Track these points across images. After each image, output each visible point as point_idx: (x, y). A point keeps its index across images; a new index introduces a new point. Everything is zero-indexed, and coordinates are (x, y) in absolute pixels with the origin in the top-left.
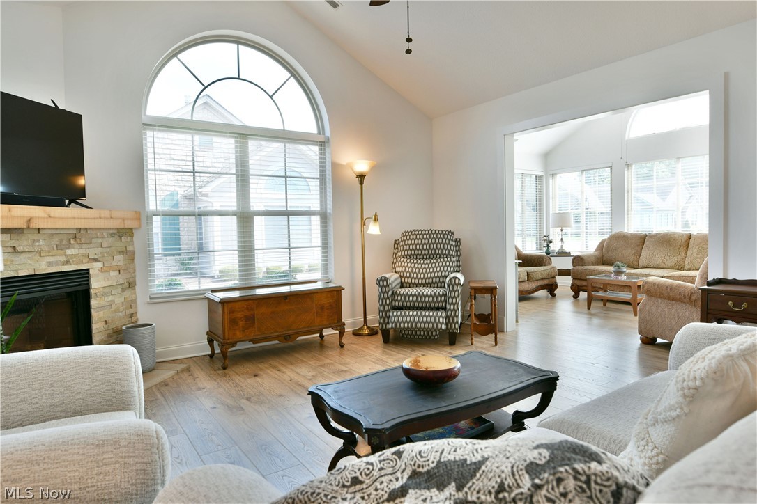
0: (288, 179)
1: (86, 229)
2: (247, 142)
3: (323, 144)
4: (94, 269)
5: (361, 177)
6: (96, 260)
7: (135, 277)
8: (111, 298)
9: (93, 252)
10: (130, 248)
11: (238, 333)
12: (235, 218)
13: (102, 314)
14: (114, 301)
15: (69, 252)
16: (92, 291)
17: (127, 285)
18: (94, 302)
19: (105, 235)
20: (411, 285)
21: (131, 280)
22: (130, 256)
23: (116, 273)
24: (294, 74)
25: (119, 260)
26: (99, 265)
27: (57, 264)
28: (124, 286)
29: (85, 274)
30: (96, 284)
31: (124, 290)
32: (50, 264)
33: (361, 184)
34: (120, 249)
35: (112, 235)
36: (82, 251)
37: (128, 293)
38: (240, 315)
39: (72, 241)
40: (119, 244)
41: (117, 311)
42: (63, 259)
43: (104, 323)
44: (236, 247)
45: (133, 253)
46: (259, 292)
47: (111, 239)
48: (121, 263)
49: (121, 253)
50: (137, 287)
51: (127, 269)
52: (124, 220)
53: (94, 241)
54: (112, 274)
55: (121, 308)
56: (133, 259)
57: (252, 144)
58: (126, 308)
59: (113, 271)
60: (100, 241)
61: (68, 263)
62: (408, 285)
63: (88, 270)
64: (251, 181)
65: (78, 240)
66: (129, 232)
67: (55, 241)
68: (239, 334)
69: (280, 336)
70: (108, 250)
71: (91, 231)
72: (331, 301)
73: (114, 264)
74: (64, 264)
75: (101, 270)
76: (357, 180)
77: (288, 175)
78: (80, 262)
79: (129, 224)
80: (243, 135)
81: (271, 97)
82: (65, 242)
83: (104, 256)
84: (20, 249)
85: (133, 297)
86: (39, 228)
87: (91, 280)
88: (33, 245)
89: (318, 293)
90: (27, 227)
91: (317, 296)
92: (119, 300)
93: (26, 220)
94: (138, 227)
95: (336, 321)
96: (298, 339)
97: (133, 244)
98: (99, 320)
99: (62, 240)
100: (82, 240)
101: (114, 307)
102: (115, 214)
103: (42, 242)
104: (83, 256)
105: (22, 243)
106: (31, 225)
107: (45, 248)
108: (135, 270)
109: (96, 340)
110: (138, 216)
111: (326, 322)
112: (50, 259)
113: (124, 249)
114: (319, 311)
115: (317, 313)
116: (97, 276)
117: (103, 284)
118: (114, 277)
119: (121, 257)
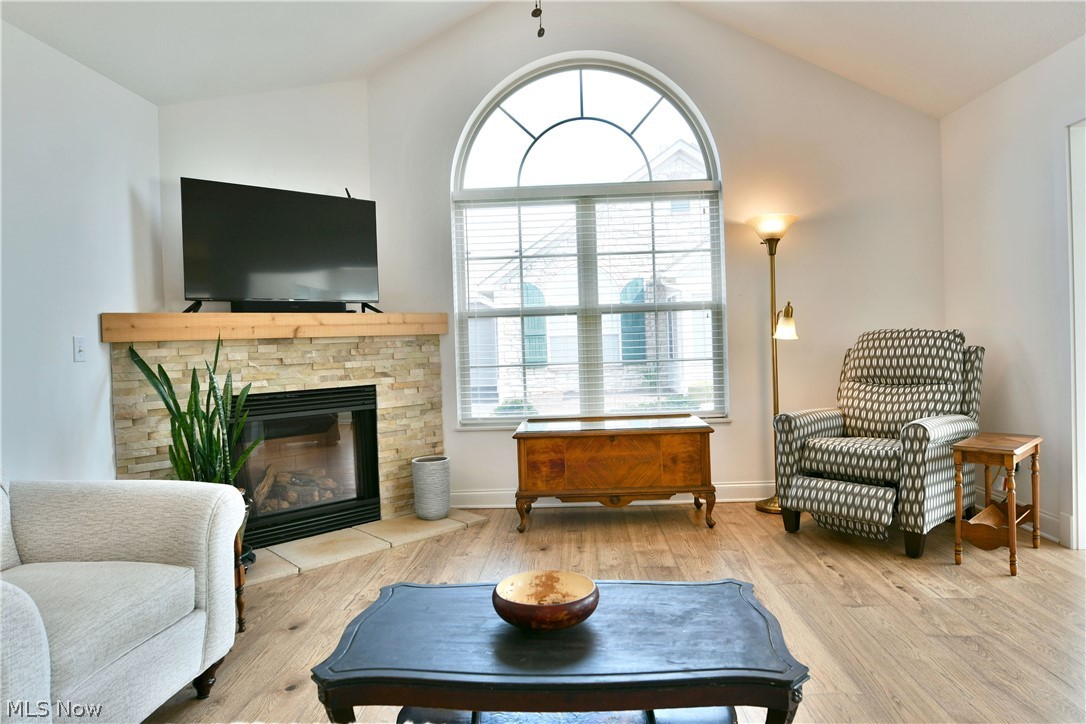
0: (656, 255)
1: (371, 337)
2: (594, 207)
3: (714, 195)
4: (383, 386)
5: (772, 242)
6: (385, 375)
7: (440, 396)
8: (404, 421)
9: (381, 365)
10: (434, 360)
11: (540, 483)
12: (575, 317)
13: (391, 440)
14: (408, 426)
15: (348, 365)
16: (379, 412)
17: (429, 406)
18: (381, 426)
19: (398, 344)
20: (869, 434)
21: (436, 400)
22: (435, 371)
23: (413, 391)
24: (666, 93)
25: (418, 374)
26: (390, 380)
27: (332, 378)
28: (424, 407)
29: (370, 392)
30: (383, 404)
31: (423, 412)
32: (324, 379)
33: (772, 253)
34: (419, 361)
35: (409, 344)
36: (366, 364)
37: (429, 417)
38: (543, 457)
39: (353, 352)
40: (418, 355)
41: (414, 437)
42: (341, 372)
43: (394, 452)
44: (577, 359)
45: (439, 366)
46: (609, 425)
47: (407, 349)
48: (421, 378)
49: (420, 366)
50: (444, 410)
51: (427, 387)
52: (422, 324)
53: (382, 351)
54: (407, 391)
55: (419, 435)
56: (438, 374)
57: (601, 208)
58: (427, 435)
59: (408, 388)
60: (391, 351)
61: (346, 377)
62: (862, 433)
63: (374, 386)
64: (599, 263)
65: (361, 351)
66: (434, 339)
67: (332, 351)
68: (541, 486)
69: (607, 496)
70: (403, 362)
71: (378, 339)
72: (690, 449)
73: (410, 379)
74: (341, 378)
75: (392, 387)
76: (765, 247)
77: (657, 249)
78: (363, 376)
79: (429, 330)
80: (586, 198)
81: (630, 135)
82: (344, 353)
83: (395, 370)
84: (287, 361)
85: (438, 422)
86: (311, 338)
87: (379, 399)
88: (303, 356)
89: (666, 434)
90: (295, 337)
91: (665, 440)
92: (416, 425)
93: (292, 329)
94: (446, 333)
95: (700, 484)
96: (634, 503)
97: (439, 355)
98: (388, 448)
99: (340, 351)
100: (367, 351)
101: (409, 433)
102: (409, 318)
103: (314, 354)
104: (367, 369)
105: (292, 355)
106: (299, 335)
107: (319, 360)
108: (441, 388)
109: (383, 471)
110: (444, 319)
111: (680, 483)
112: (324, 373)
113: (425, 361)
114: (669, 463)
115: (665, 466)
116: (387, 394)
117: (393, 403)
118: (410, 396)
119: (421, 371)
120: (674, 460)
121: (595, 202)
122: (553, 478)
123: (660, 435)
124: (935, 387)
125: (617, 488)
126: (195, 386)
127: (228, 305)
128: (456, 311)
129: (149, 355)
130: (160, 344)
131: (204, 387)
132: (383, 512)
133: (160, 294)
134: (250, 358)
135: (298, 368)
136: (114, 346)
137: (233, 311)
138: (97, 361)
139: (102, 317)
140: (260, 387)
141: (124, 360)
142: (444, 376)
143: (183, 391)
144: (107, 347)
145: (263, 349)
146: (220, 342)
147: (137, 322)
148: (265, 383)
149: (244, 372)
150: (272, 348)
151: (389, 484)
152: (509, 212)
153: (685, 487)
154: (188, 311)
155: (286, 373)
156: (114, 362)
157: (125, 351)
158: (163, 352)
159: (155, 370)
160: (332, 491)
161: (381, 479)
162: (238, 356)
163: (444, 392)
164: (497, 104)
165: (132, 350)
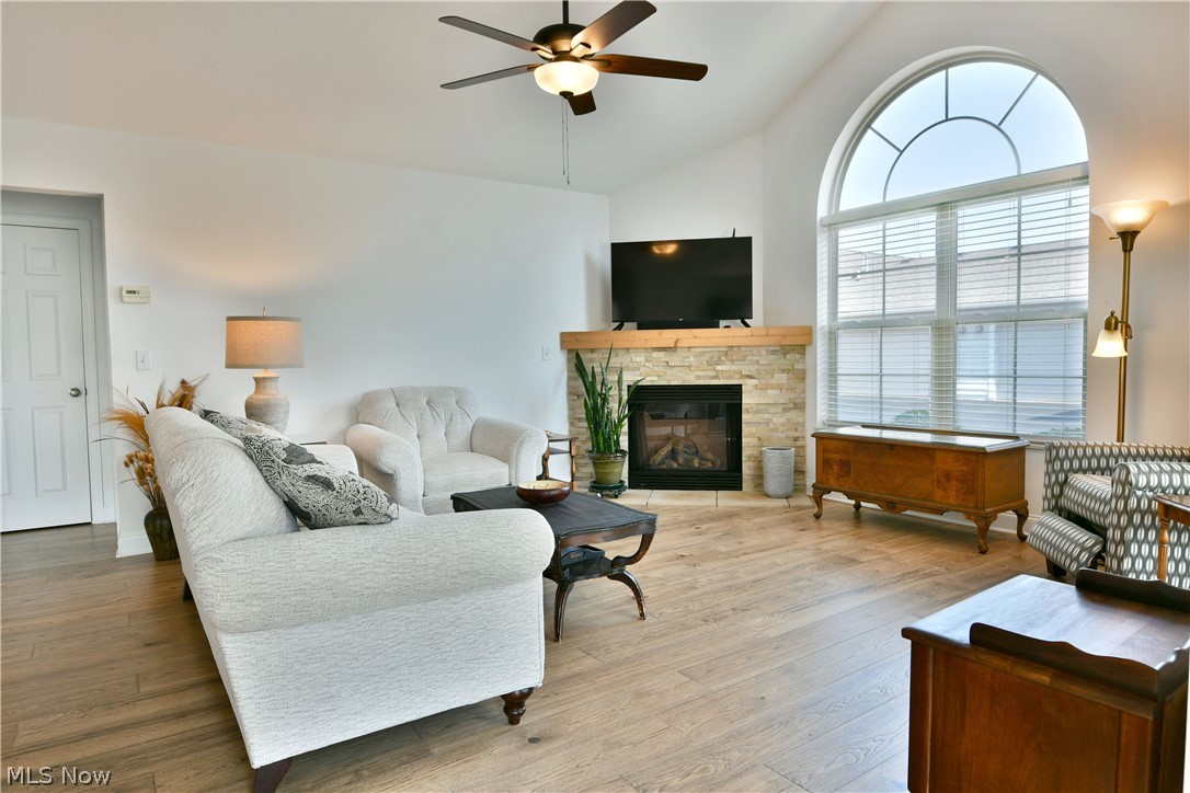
0: (1022, 258)
1: (739, 347)
2: (956, 212)
4: (748, 387)
5: (1128, 235)
6: (750, 377)
7: (804, 398)
8: (766, 416)
9: (746, 370)
10: (799, 366)
11: (831, 479)
12: (928, 329)
13: (754, 430)
14: (771, 420)
15: (719, 368)
16: (743, 406)
17: (792, 406)
18: (745, 417)
19: (764, 353)
21: (799, 401)
22: (799, 376)
23: (776, 391)
24: (1041, 69)
25: (781, 378)
26: (754, 382)
27: (705, 377)
28: (787, 406)
29: (736, 391)
30: (746, 400)
31: (785, 410)
32: (698, 377)
33: (1127, 250)
34: (784, 367)
35: (774, 352)
36: (733, 368)
37: (792, 415)
39: (723, 358)
40: (782, 361)
41: (776, 430)
42: (714, 373)
43: (757, 439)
44: (929, 373)
45: (804, 372)
47: (771, 357)
48: (784, 381)
49: (783, 371)
50: (808, 410)
51: (791, 389)
52: (784, 336)
53: (749, 358)
54: (770, 391)
55: (781, 429)
56: (804, 379)
57: (964, 213)
58: (788, 430)
59: (771, 389)
60: (756, 358)
61: (716, 377)
63: (741, 385)
64: (960, 271)
65: (730, 358)
66: (801, 349)
67: (706, 357)
68: (833, 482)
69: (884, 500)
70: (768, 367)
71: (744, 349)
73: (773, 382)
74: (712, 378)
75: (756, 387)
77: (1023, 251)
78: (731, 377)
79: (788, 341)
80: (945, 204)
81: (997, 128)
82: (715, 359)
83: (760, 373)
84: (671, 364)
85: (800, 420)
86: (689, 348)
87: (743, 395)
88: (683, 361)
89: (941, 450)
90: (676, 346)
91: (939, 456)
92: (779, 420)
93: (674, 341)
94: (810, 343)
95: (972, 506)
96: (908, 512)
97: (804, 363)
98: (751, 435)
99: (712, 357)
100: (734, 358)
101: (771, 426)
102: (771, 332)
103: (692, 359)
104: (735, 372)
105: (675, 359)
106: (678, 345)
107: (695, 364)
108: (804, 391)
109: (745, 453)
110: (807, 332)
111: (952, 501)
112: (698, 373)
113: (790, 367)
114: (943, 479)
115: (938, 482)
116: (751, 392)
117: (757, 400)
118: (772, 395)
119: (785, 376)
120: (948, 476)
121: (956, 207)
122: (842, 476)
123: (935, 449)
125: (893, 495)
127: (637, 325)
128: (822, 323)
129: (585, 357)
130: (592, 351)
132: (744, 485)
134: (646, 361)
135: (681, 369)
136: (569, 351)
137: (638, 329)
138: (559, 362)
139: (562, 334)
140: (651, 380)
141: (573, 360)
142: (808, 381)
144: (566, 352)
145: (655, 354)
148: (656, 378)
149: (642, 369)
150: (661, 354)
151: (752, 464)
153: (958, 506)
154: (615, 329)
155: (669, 372)
156: (568, 360)
157: (574, 354)
158: (595, 355)
160: (713, 463)
161: (744, 459)
162: (638, 359)
163: (808, 394)
164: (868, 126)
165: (578, 355)
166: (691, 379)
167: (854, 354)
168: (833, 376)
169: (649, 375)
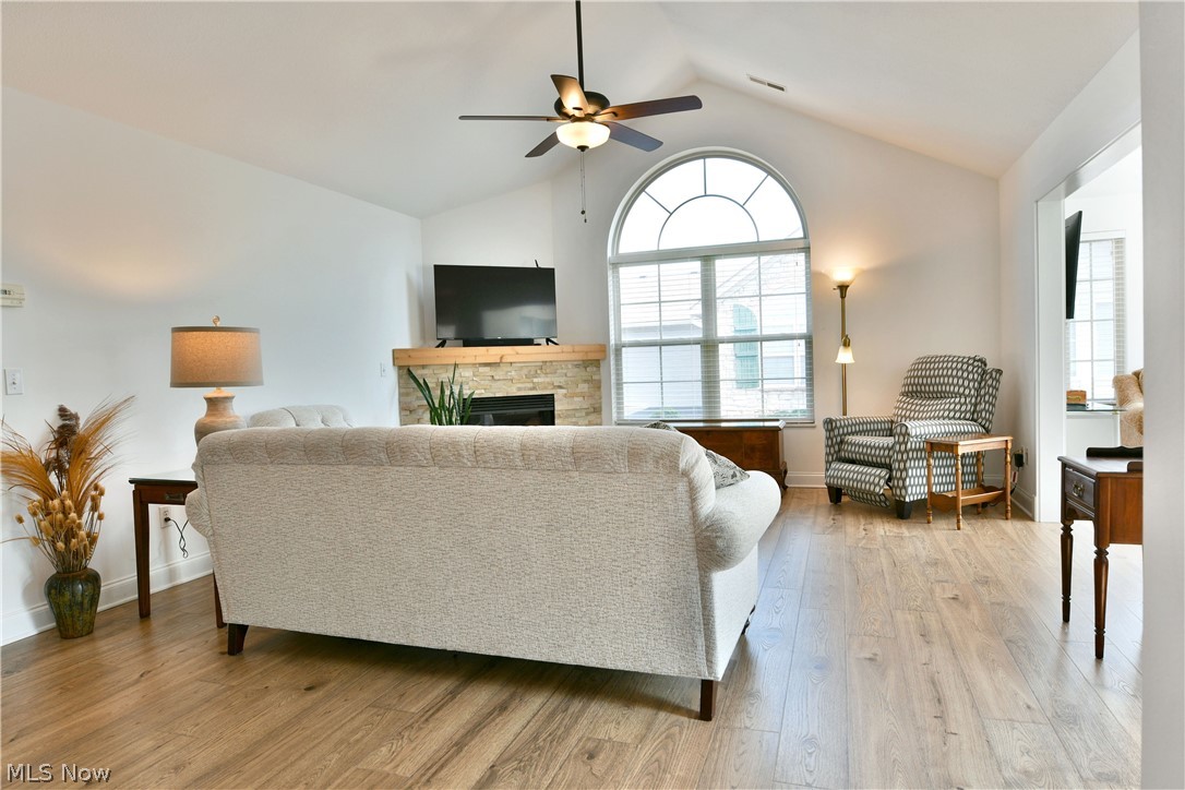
0: (762, 298)
1: (551, 362)
2: (714, 263)
3: (807, 250)
4: (559, 395)
5: (843, 288)
6: (560, 387)
7: (601, 403)
8: (574, 419)
9: (557, 380)
10: (596, 377)
12: (699, 346)
15: (535, 380)
16: (556, 413)
17: (592, 410)
18: (558, 422)
19: (570, 367)
21: (597, 406)
22: (597, 385)
23: (580, 399)
24: (770, 172)
25: (584, 387)
26: (564, 391)
27: (525, 389)
28: (589, 411)
29: (550, 398)
30: (558, 407)
31: (587, 414)
32: (519, 389)
33: (843, 296)
34: (584, 378)
35: (577, 366)
36: (548, 380)
37: (593, 418)
39: (539, 372)
40: (584, 374)
42: (531, 385)
44: (700, 378)
45: (599, 381)
46: (723, 425)
47: (576, 370)
48: (586, 390)
49: (585, 381)
50: (603, 412)
51: (591, 396)
52: (587, 352)
53: (559, 371)
54: (576, 399)
56: (599, 388)
57: (721, 265)
59: (576, 396)
60: (564, 371)
61: (534, 388)
63: (553, 395)
64: (718, 305)
65: (544, 371)
66: (596, 363)
67: (525, 371)
70: (573, 379)
71: (555, 363)
72: (764, 442)
73: (578, 390)
74: (531, 389)
75: (565, 396)
76: (838, 291)
77: (763, 293)
78: (546, 388)
79: (592, 356)
80: (707, 257)
81: (742, 207)
82: (532, 373)
83: (568, 384)
84: (496, 377)
85: (598, 421)
86: (511, 363)
87: (556, 403)
88: (506, 374)
89: (746, 431)
90: (501, 362)
92: (583, 422)
93: (499, 357)
94: (604, 359)
97: (599, 374)
99: (530, 371)
100: (548, 371)
102: (577, 349)
103: (513, 373)
104: (548, 383)
105: (499, 373)
106: (504, 361)
107: (516, 377)
108: (600, 397)
110: (603, 348)
112: (520, 385)
113: (590, 378)
114: (749, 451)
115: (746, 454)
116: (562, 400)
117: (566, 407)
118: (578, 402)
119: (586, 385)
120: (753, 448)
121: (714, 259)
123: (742, 431)
124: (957, 400)
126: (442, 391)
127: (461, 342)
128: (612, 342)
129: (417, 373)
130: (423, 367)
131: (447, 392)
133: (423, 336)
134: (474, 376)
135: (505, 382)
136: (400, 368)
137: (464, 346)
138: (392, 376)
139: (394, 351)
140: (480, 393)
141: (406, 376)
142: (603, 389)
143: (436, 394)
144: (397, 369)
145: (482, 369)
146: (456, 365)
147: (412, 354)
148: (483, 391)
149: (471, 384)
150: (487, 369)
152: (651, 269)
154: (438, 346)
155: (495, 385)
156: (400, 377)
157: (405, 371)
158: (425, 371)
159: (421, 382)
162: (467, 374)
163: (603, 400)
164: (643, 190)
165: (409, 370)
166: (513, 391)
167: (635, 365)
168: (619, 385)
169: (477, 389)
